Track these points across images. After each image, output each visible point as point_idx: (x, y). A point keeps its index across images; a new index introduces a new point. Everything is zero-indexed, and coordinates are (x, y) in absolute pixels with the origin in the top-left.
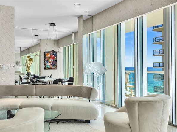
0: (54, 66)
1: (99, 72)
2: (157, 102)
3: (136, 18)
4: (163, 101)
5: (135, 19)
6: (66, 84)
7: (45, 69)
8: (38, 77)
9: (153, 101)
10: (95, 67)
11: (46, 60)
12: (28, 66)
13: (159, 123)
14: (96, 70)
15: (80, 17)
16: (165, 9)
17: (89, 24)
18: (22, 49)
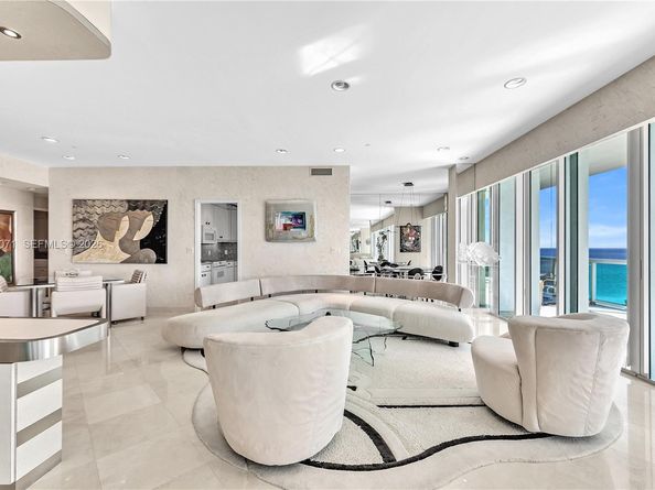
0: (416, 247)
1: (486, 260)
2: (584, 333)
3: (561, 158)
4: (601, 333)
5: (558, 161)
6: (429, 276)
7: (401, 251)
8: (388, 264)
9: (571, 330)
10: (478, 251)
11: (403, 238)
12: (380, 246)
13: (590, 377)
14: (480, 256)
15: (452, 168)
16: (632, 133)
17: (469, 179)
18: (373, 223)
